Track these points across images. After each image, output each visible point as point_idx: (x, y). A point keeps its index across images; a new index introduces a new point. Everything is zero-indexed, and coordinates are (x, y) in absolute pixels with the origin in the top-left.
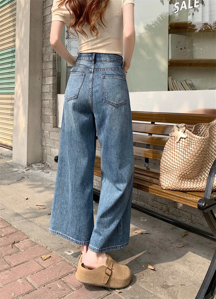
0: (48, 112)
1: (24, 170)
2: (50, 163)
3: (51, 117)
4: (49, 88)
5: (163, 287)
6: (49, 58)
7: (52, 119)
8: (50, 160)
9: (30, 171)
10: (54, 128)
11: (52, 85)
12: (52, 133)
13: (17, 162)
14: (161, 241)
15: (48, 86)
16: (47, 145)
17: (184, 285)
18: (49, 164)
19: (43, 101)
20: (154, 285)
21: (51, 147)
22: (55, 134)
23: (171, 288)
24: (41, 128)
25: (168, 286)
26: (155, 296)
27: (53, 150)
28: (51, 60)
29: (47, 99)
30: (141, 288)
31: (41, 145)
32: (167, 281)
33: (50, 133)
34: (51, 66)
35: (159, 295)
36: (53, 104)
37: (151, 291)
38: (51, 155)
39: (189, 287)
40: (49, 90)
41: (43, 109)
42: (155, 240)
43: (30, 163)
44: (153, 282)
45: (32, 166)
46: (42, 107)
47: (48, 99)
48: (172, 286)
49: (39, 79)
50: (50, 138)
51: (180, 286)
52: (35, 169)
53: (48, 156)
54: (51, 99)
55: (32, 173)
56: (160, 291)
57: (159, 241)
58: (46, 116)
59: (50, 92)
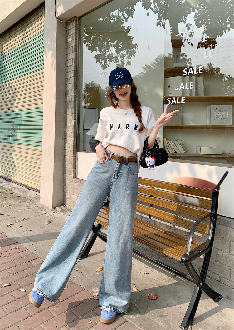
0: (69, 166)
1: (51, 213)
2: (70, 206)
3: (72, 170)
4: (70, 147)
5: (161, 317)
6: (71, 123)
7: (72, 171)
8: (69, 204)
9: (55, 214)
10: (74, 179)
11: (73, 145)
12: (72, 183)
13: (44, 204)
14: (159, 280)
15: (70, 145)
16: (68, 192)
17: (174, 315)
18: (68, 206)
19: (65, 156)
20: (154, 315)
21: (71, 194)
22: (75, 184)
23: (165, 317)
24: (63, 178)
25: (164, 316)
26: (155, 323)
27: (72, 196)
28: (72, 125)
29: (68, 155)
30: (146, 317)
31: (63, 192)
32: (163, 312)
33: (70, 183)
34: (72, 130)
35: (158, 322)
36: (74, 159)
37: (153, 320)
38: (70, 199)
39: (178, 316)
40: (70, 148)
41: (65, 163)
42: (154, 279)
43: (55, 206)
44: (154, 313)
45: (56, 209)
46: (64, 161)
47: (70, 155)
48: (166, 316)
49: (63, 139)
50: (71, 186)
51: (171, 315)
52: (58, 212)
53: (68, 200)
54: (73, 155)
55: (57, 216)
56: (159, 319)
57: (157, 280)
58: (68, 169)
59: (71, 150)
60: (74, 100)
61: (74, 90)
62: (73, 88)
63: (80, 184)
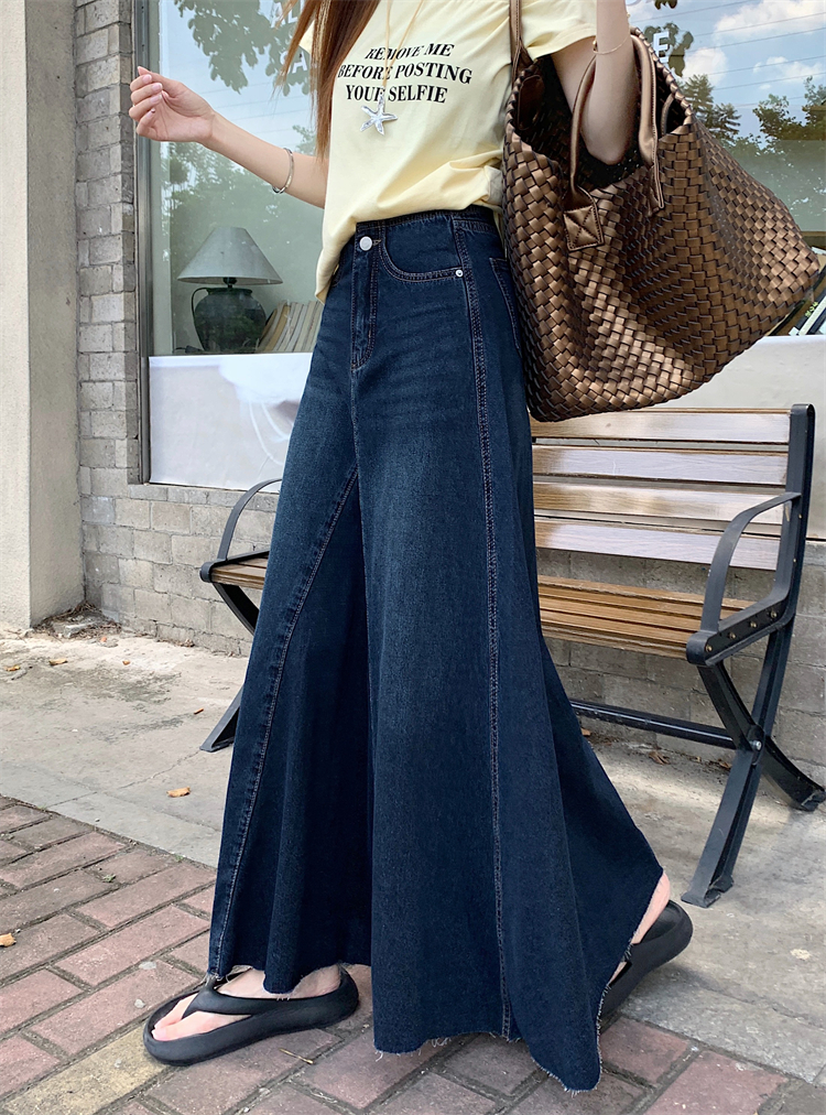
0: (108, 428)
1: (24, 643)
3: (121, 446)
4: (108, 338)
6: (107, 223)
7: (124, 452)
10: (132, 487)
11: (123, 325)
12: (122, 506)
15: (107, 328)
16: (104, 549)
19: (84, 385)
21: (121, 556)
22: (138, 507)
24: (81, 487)
27: (127, 565)
28: (113, 232)
29: (102, 377)
31: (80, 552)
33: (114, 505)
34: (115, 252)
36: (127, 395)
38: (119, 583)
40: (108, 343)
41: (85, 415)
43: (43, 616)
45: (50, 628)
46: (82, 408)
47: (107, 376)
49: (68, 303)
50: (118, 523)
53: (107, 587)
54: (122, 375)
58: (99, 441)
59: (114, 351)
60: (118, 105)
61: (122, 60)
62: (116, 48)
63: (167, 506)
